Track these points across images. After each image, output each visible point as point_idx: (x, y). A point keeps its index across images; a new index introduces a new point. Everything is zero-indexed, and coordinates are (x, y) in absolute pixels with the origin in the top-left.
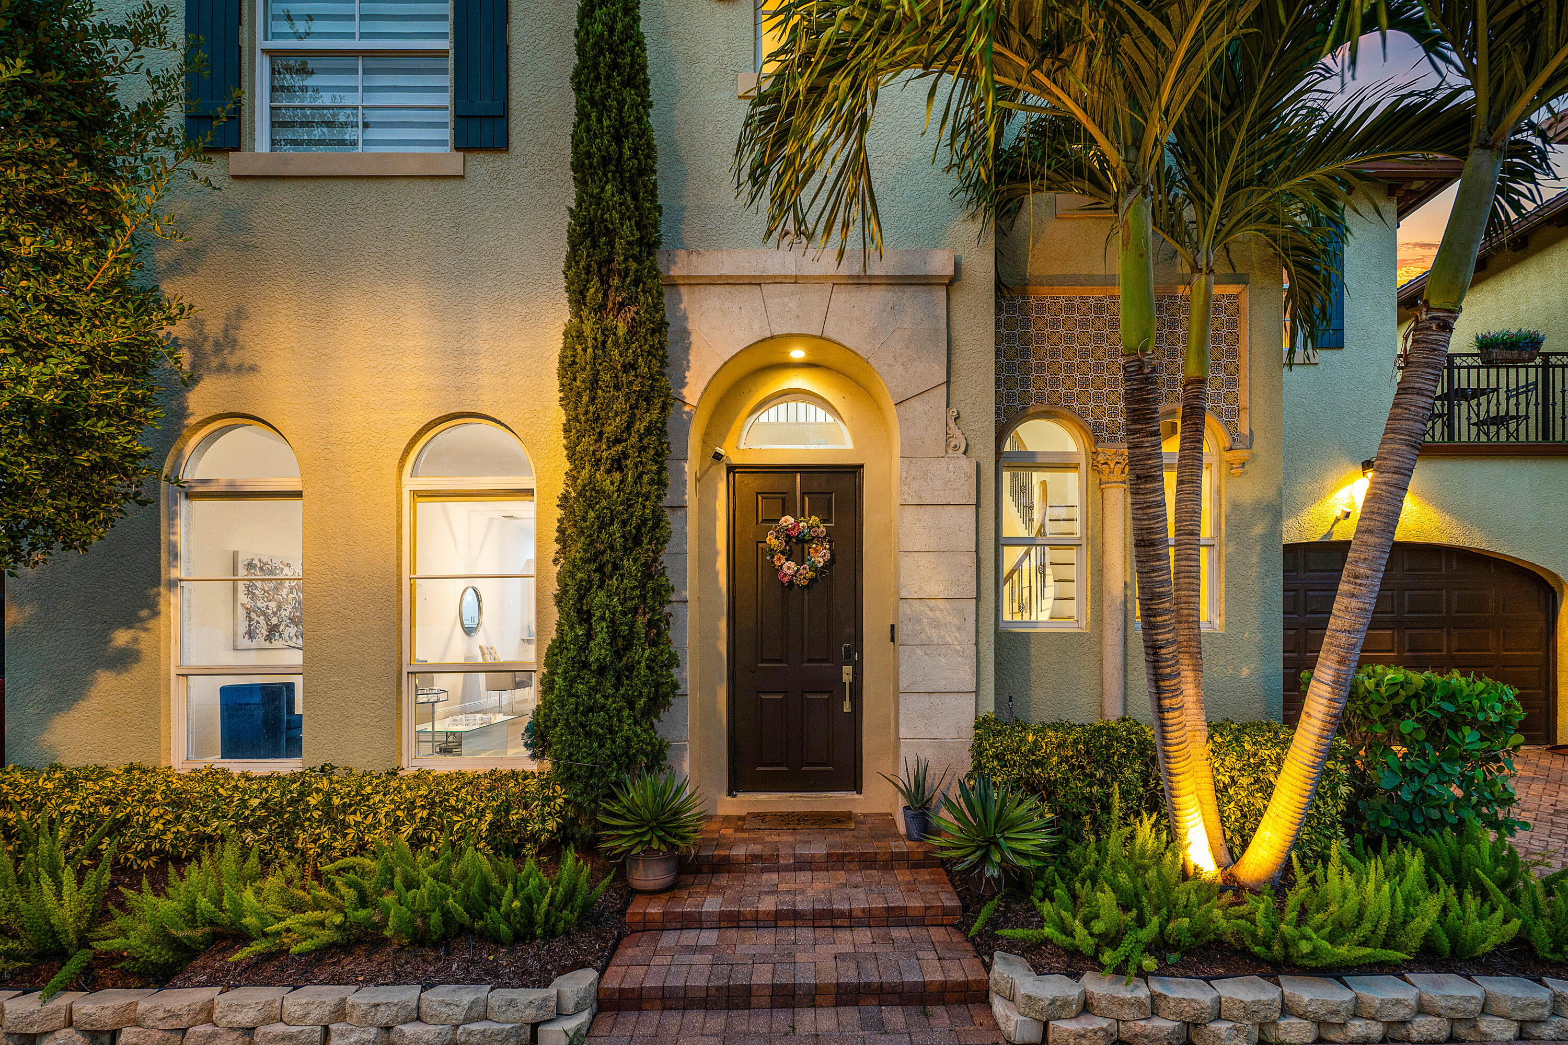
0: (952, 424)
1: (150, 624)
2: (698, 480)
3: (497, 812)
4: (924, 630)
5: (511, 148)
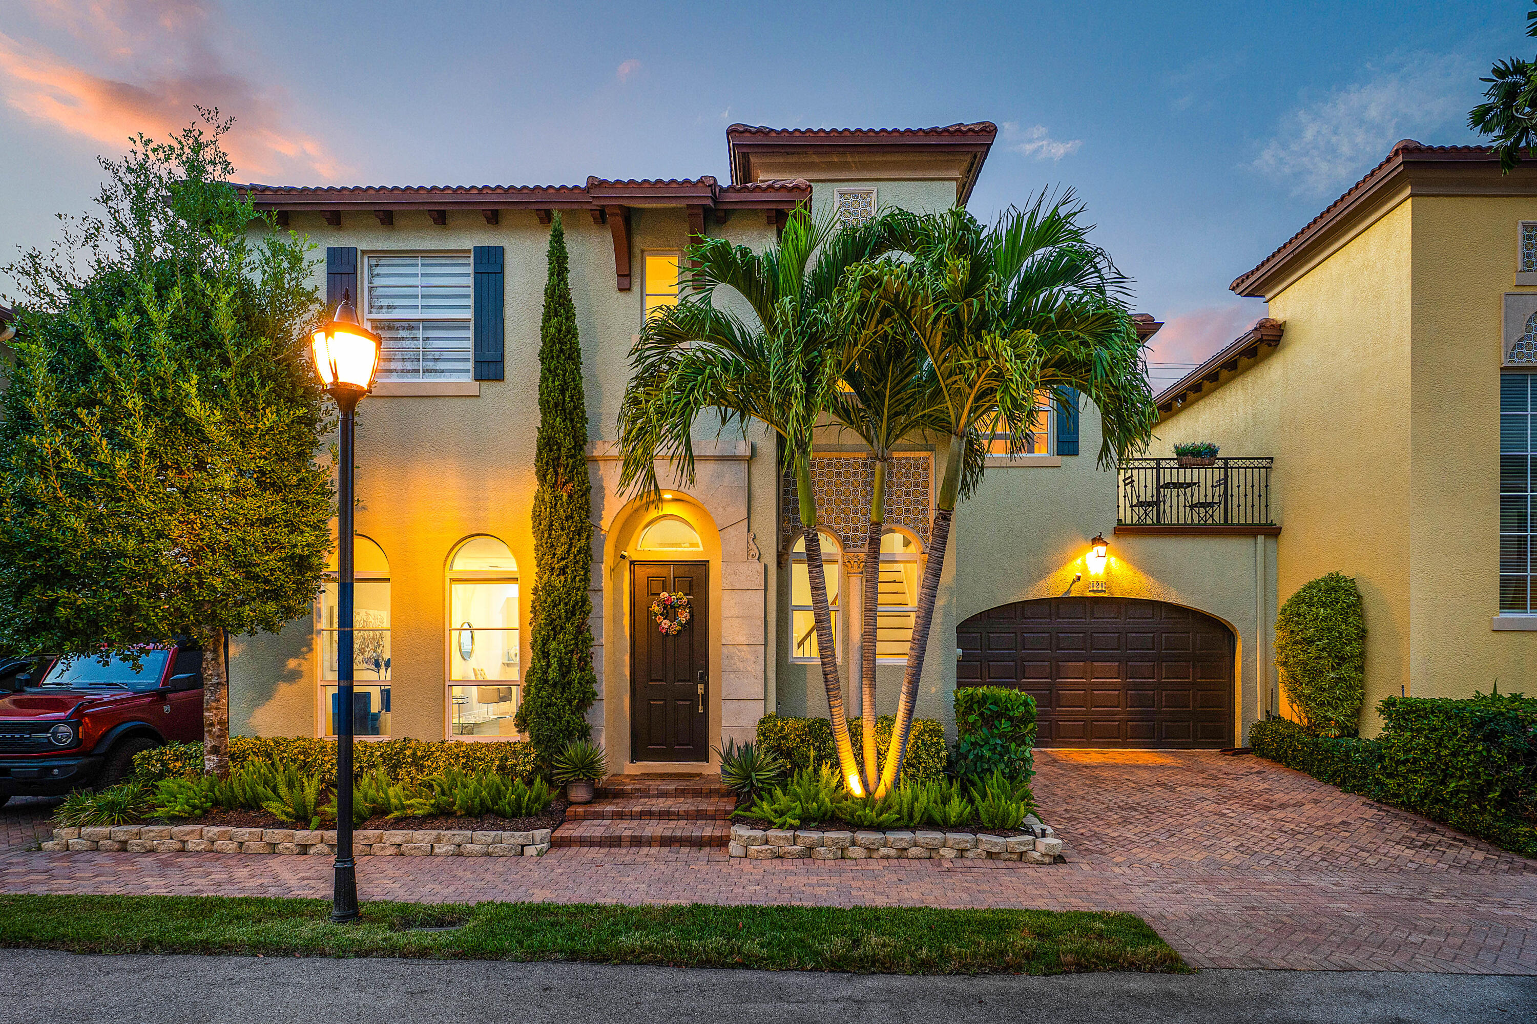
0: (751, 542)
1: (308, 656)
2: (612, 570)
3: (501, 759)
4: (735, 664)
5: (506, 378)
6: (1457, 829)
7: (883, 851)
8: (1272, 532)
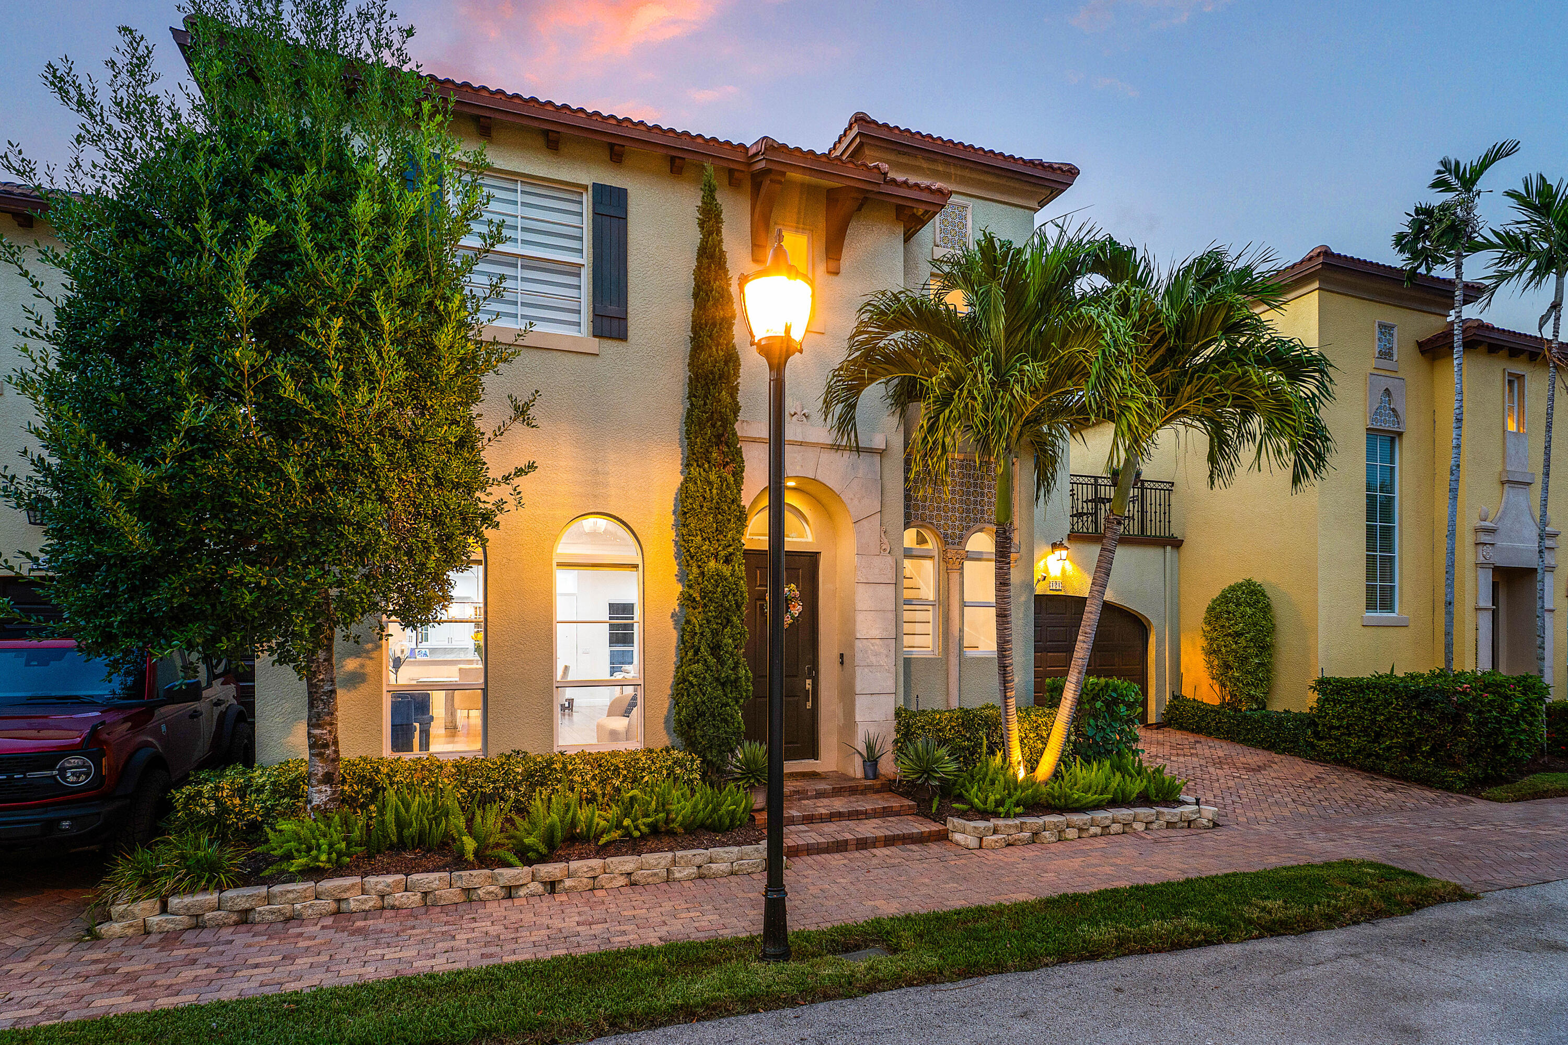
0: (883, 536)
4: (869, 657)
5: (629, 339)
6: (1391, 776)
7: (1093, 830)
8: (1177, 544)
